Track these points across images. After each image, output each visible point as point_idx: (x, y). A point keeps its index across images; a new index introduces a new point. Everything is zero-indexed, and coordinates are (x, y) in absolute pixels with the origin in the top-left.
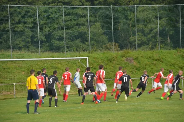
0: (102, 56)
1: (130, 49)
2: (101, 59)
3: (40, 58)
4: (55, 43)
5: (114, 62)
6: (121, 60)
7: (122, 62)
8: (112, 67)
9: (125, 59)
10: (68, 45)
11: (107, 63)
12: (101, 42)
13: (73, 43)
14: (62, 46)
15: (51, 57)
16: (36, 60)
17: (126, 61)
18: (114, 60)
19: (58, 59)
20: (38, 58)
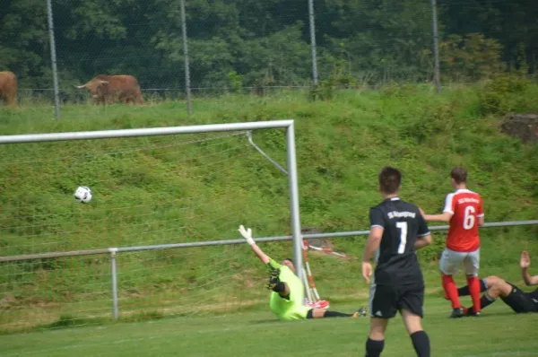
0: (378, 111)
1: (524, 71)
2: (375, 129)
3: (58, 130)
4: (170, 51)
5: (440, 138)
6: (478, 131)
7: (481, 136)
8: (427, 169)
9: (500, 121)
10: (240, 55)
11: (402, 144)
12: (406, 37)
13: (263, 45)
14: (209, 63)
15: (116, 124)
16: (39, 142)
17: (504, 136)
18: (438, 130)
19: (149, 136)
20: (49, 131)
